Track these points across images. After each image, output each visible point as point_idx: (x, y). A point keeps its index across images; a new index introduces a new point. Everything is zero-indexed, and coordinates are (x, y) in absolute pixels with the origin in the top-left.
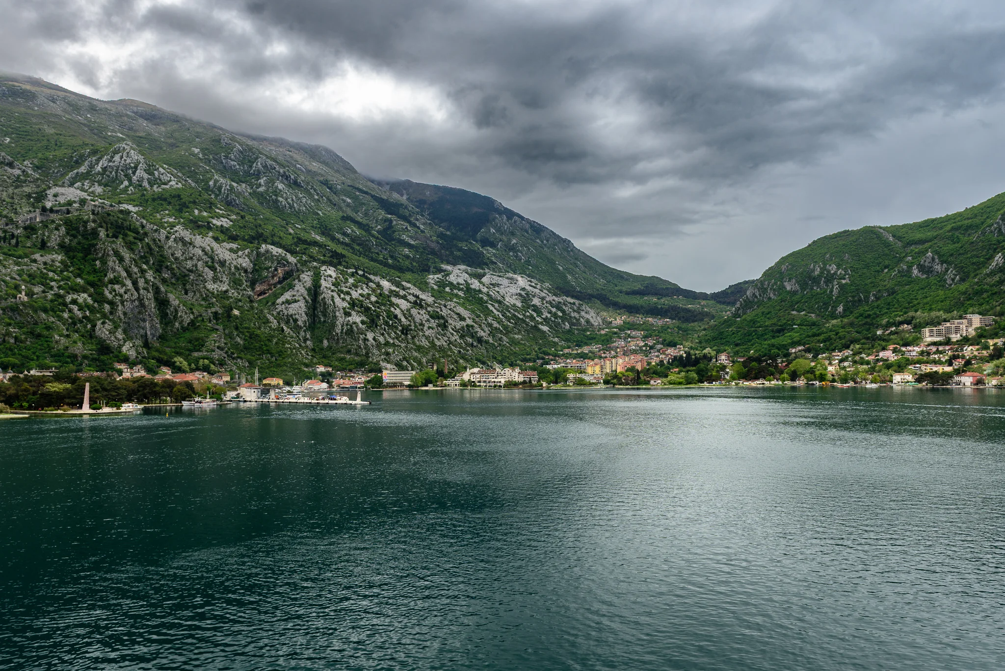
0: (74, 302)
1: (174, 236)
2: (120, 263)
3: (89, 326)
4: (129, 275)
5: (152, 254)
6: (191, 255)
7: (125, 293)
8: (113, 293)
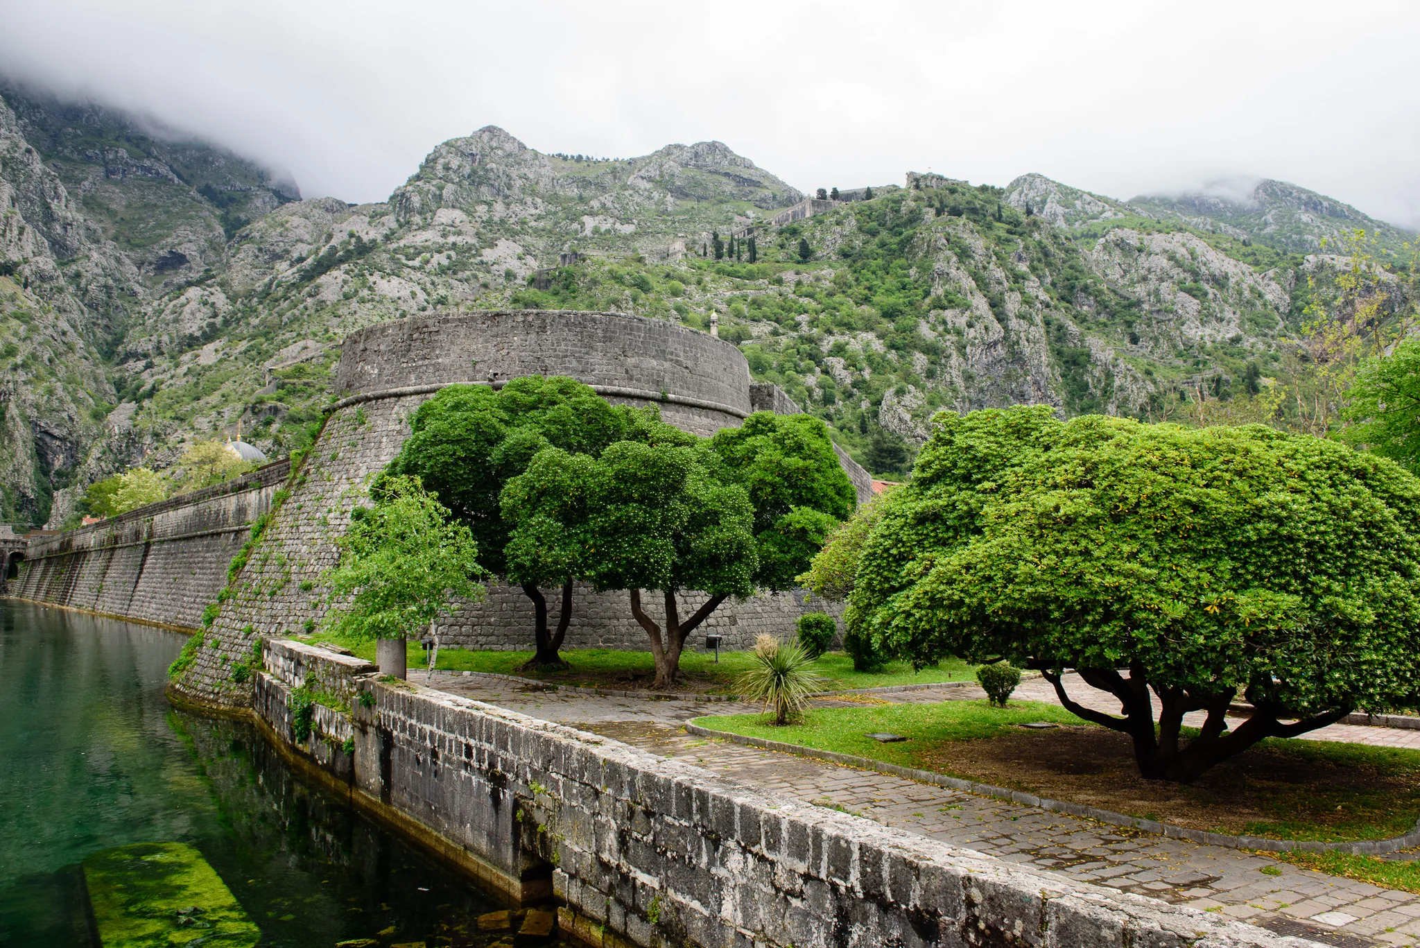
0: (839, 350)
1: (1102, 240)
2: (961, 261)
3: (865, 405)
4: (982, 283)
5: (1049, 264)
6: (1143, 272)
7: (970, 325)
8: (941, 328)
